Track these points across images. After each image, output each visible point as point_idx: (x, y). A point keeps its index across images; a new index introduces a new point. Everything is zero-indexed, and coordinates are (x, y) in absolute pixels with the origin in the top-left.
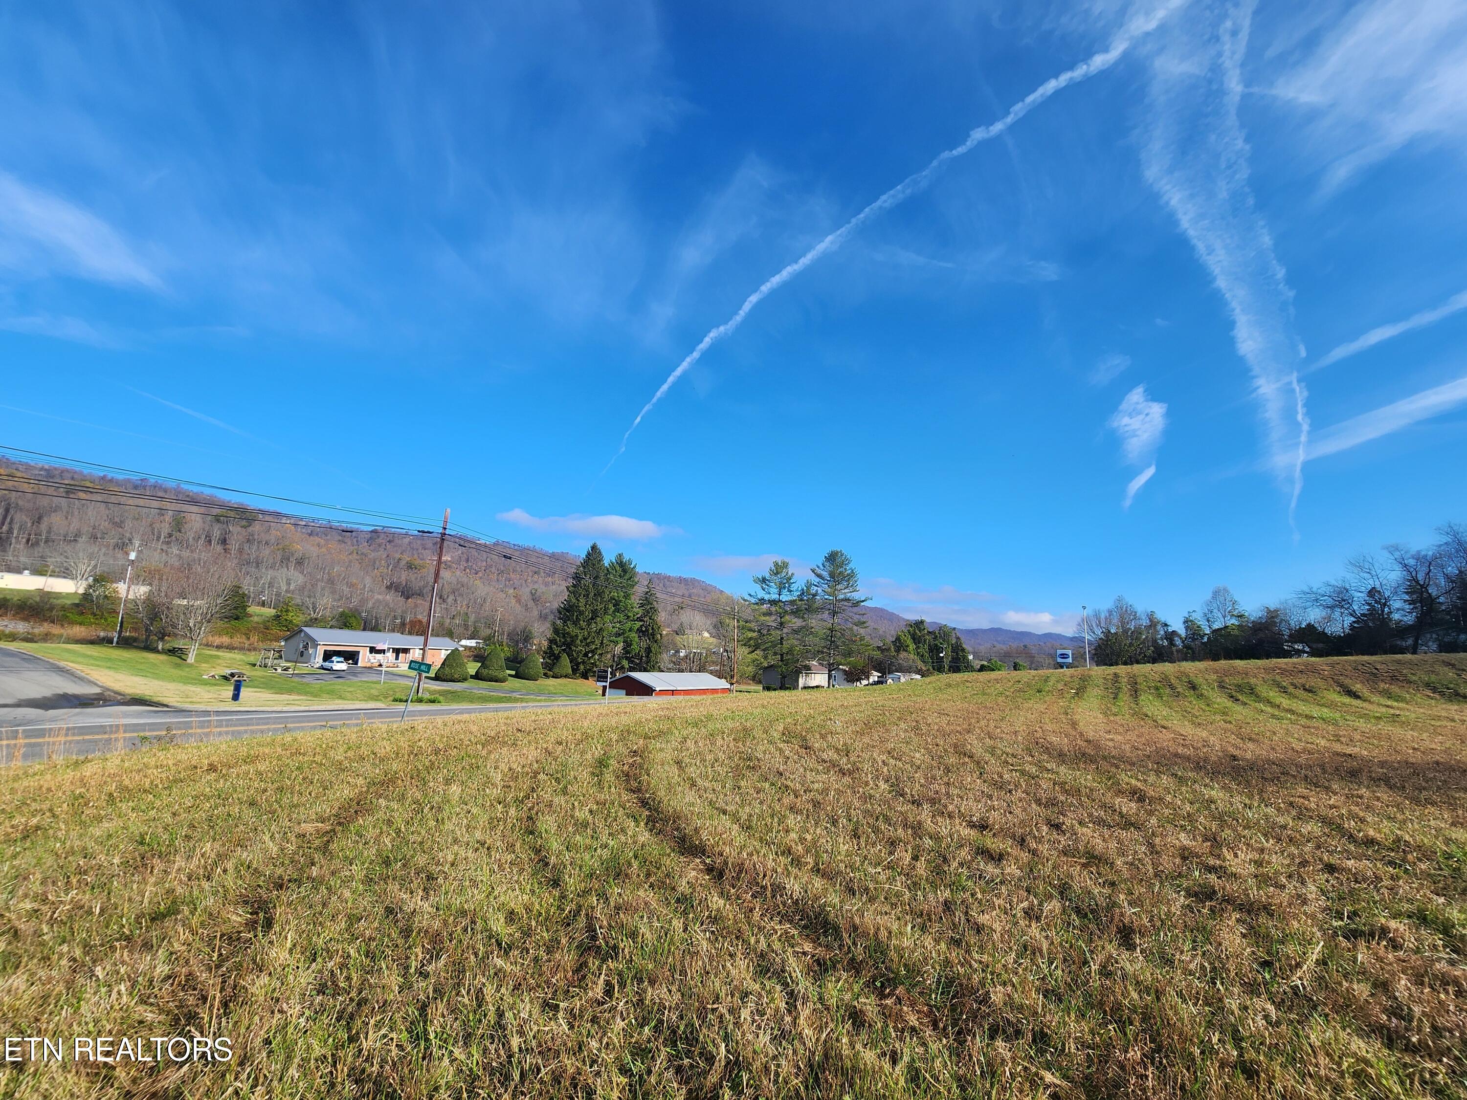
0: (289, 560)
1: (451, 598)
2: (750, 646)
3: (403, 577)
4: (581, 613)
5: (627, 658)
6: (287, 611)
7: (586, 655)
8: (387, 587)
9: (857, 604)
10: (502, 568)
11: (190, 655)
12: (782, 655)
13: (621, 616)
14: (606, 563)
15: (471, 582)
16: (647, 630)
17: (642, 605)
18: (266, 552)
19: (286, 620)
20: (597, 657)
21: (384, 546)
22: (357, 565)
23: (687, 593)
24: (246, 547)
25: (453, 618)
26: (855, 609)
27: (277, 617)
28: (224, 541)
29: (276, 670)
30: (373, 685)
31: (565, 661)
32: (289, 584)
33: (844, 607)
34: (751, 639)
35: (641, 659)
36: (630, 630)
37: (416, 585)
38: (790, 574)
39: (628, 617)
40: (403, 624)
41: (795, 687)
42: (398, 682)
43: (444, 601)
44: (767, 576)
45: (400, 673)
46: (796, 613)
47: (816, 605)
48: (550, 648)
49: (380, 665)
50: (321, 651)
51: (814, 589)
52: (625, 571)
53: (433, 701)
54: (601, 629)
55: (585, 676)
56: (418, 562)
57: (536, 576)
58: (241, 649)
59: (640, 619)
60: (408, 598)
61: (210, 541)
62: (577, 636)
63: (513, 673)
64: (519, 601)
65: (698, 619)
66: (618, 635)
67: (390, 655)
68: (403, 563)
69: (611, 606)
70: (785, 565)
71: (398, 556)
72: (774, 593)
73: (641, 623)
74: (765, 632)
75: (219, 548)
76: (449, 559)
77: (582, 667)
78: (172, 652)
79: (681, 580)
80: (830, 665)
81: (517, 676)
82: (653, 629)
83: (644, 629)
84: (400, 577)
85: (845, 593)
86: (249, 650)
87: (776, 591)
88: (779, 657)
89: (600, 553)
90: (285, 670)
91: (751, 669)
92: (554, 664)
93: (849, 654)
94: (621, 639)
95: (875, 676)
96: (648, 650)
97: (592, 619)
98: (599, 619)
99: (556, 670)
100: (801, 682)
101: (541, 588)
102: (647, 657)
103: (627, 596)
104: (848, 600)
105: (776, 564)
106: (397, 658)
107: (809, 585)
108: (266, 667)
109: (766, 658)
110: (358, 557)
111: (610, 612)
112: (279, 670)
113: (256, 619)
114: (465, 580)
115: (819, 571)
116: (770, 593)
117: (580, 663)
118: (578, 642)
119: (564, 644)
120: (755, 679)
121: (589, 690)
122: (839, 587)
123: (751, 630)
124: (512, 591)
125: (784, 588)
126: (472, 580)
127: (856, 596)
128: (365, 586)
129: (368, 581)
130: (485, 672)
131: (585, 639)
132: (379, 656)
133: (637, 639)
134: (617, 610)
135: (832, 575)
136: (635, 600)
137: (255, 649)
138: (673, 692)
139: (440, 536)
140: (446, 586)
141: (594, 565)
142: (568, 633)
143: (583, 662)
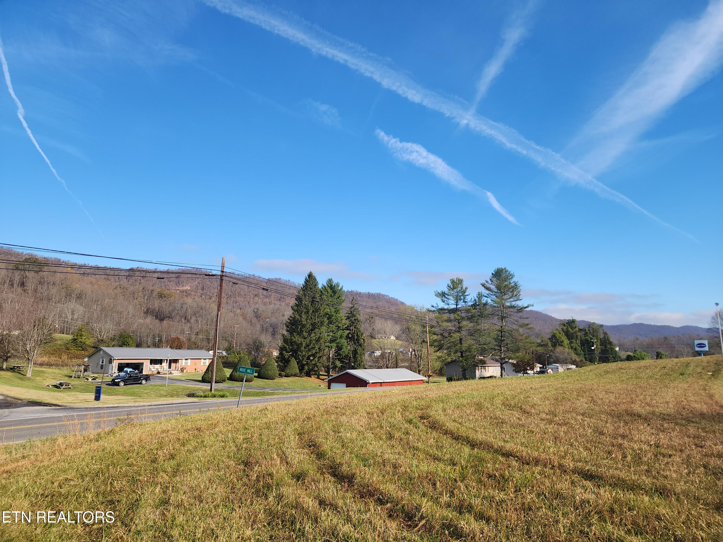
0: (71, 296)
1: (193, 319)
2: (435, 347)
3: (156, 304)
4: (304, 326)
5: (339, 359)
6: (81, 335)
7: (308, 358)
8: (144, 313)
9: (521, 310)
10: (230, 293)
11: (28, 371)
12: (461, 352)
13: (333, 327)
14: (320, 286)
15: (208, 306)
16: (353, 336)
17: (348, 318)
18: (54, 291)
19: (81, 342)
20: (316, 359)
21: (139, 281)
22: (122, 297)
23: (375, 306)
24: (39, 287)
25: (197, 334)
26: (520, 314)
27: (74, 340)
28: (22, 284)
29: (87, 379)
30: (161, 388)
31: (294, 363)
32: (73, 314)
33: (510, 313)
34: (435, 341)
35: (350, 360)
36: (341, 337)
37: (166, 309)
38: (464, 288)
39: (339, 327)
40: (160, 341)
41: (473, 377)
42: (177, 385)
43: (188, 321)
44: (446, 290)
45: (175, 378)
46: (471, 319)
47: (487, 312)
48: (281, 354)
49: (159, 373)
50: (115, 364)
51: (484, 300)
52: (334, 292)
53: (223, 396)
54: (319, 337)
55: (308, 375)
56: (166, 292)
57: (256, 298)
58: (57, 365)
59: (347, 328)
60: (162, 320)
61: (12, 285)
62: (301, 344)
63: (256, 374)
64: (245, 318)
65: (389, 326)
66: (331, 341)
67: (165, 365)
68: (155, 293)
69: (325, 319)
70: (460, 281)
71: (151, 288)
72: (452, 304)
73: (348, 331)
74: (447, 335)
75: (19, 290)
76: (189, 288)
77: (306, 367)
78: (12, 369)
79: (370, 296)
80: (502, 359)
81: (259, 377)
82: (357, 335)
83: (350, 336)
84: (154, 305)
85: (511, 301)
86: (63, 366)
87: (453, 302)
88: (459, 354)
89: (315, 279)
90: (93, 379)
91: (438, 365)
92: (285, 366)
93: (518, 350)
94: (334, 345)
95: (538, 367)
96: (355, 352)
97: (312, 330)
98: (317, 330)
99: (288, 371)
100: (478, 373)
101: (262, 308)
102: (354, 357)
103: (337, 312)
104: (513, 307)
105: (453, 282)
106: (170, 367)
107: (480, 296)
108: (79, 378)
109: (449, 355)
110: (122, 291)
111: (325, 324)
112: (90, 380)
113: (59, 342)
114: (203, 304)
115: (488, 285)
116: (448, 304)
117: (305, 365)
118: (303, 348)
119: (291, 350)
120: (440, 373)
121: (313, 385)
122: (505, 297)
123: (435, 334)
124: (238, 311)
125: (460, 300)
126: (208, 304)
127: (520, 304)
128: (129, 312)
129: (131, 309)
130: (237, 374)
131: (308, 346)
132: (158, 366)
133: (346, 344)
134: (330, 322)
135: (499, 288)
136: (343, 314)
137: (66, 365)
138: (381, 384)
139: (219, 277)
140: (189, 310)
141: (311, 289)
142: (295, 342)
143: (307, 364)
